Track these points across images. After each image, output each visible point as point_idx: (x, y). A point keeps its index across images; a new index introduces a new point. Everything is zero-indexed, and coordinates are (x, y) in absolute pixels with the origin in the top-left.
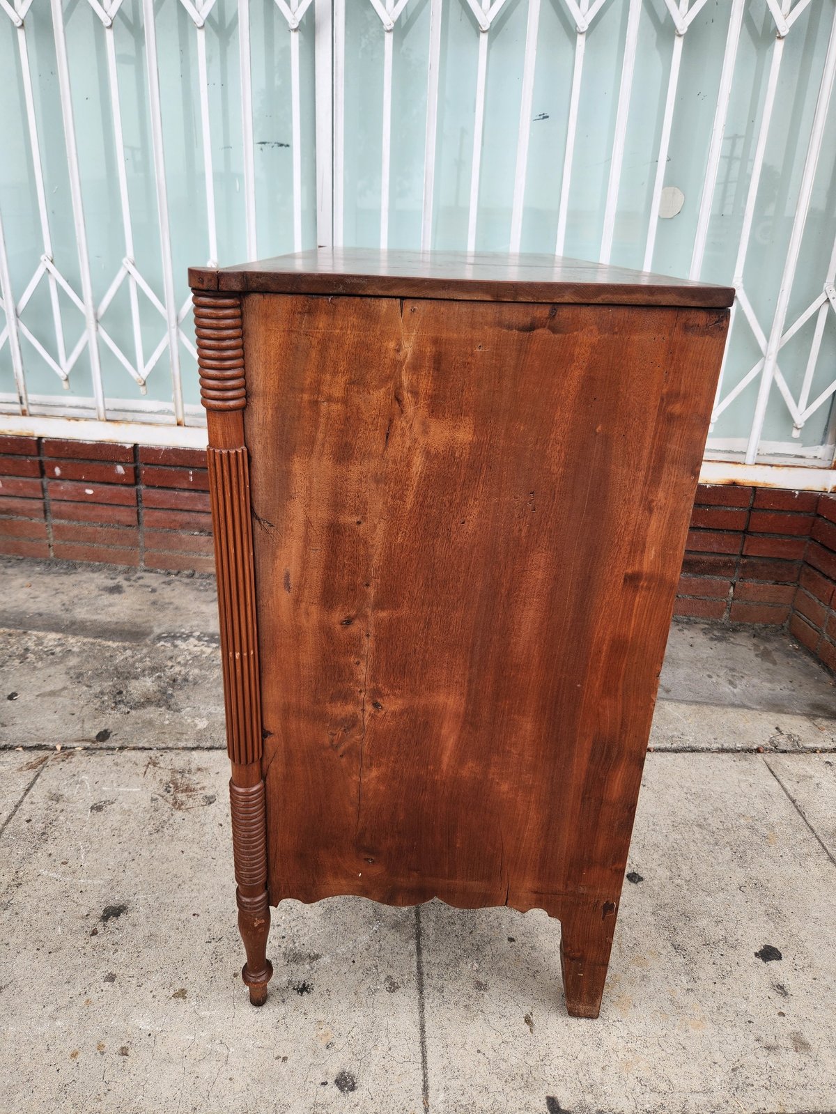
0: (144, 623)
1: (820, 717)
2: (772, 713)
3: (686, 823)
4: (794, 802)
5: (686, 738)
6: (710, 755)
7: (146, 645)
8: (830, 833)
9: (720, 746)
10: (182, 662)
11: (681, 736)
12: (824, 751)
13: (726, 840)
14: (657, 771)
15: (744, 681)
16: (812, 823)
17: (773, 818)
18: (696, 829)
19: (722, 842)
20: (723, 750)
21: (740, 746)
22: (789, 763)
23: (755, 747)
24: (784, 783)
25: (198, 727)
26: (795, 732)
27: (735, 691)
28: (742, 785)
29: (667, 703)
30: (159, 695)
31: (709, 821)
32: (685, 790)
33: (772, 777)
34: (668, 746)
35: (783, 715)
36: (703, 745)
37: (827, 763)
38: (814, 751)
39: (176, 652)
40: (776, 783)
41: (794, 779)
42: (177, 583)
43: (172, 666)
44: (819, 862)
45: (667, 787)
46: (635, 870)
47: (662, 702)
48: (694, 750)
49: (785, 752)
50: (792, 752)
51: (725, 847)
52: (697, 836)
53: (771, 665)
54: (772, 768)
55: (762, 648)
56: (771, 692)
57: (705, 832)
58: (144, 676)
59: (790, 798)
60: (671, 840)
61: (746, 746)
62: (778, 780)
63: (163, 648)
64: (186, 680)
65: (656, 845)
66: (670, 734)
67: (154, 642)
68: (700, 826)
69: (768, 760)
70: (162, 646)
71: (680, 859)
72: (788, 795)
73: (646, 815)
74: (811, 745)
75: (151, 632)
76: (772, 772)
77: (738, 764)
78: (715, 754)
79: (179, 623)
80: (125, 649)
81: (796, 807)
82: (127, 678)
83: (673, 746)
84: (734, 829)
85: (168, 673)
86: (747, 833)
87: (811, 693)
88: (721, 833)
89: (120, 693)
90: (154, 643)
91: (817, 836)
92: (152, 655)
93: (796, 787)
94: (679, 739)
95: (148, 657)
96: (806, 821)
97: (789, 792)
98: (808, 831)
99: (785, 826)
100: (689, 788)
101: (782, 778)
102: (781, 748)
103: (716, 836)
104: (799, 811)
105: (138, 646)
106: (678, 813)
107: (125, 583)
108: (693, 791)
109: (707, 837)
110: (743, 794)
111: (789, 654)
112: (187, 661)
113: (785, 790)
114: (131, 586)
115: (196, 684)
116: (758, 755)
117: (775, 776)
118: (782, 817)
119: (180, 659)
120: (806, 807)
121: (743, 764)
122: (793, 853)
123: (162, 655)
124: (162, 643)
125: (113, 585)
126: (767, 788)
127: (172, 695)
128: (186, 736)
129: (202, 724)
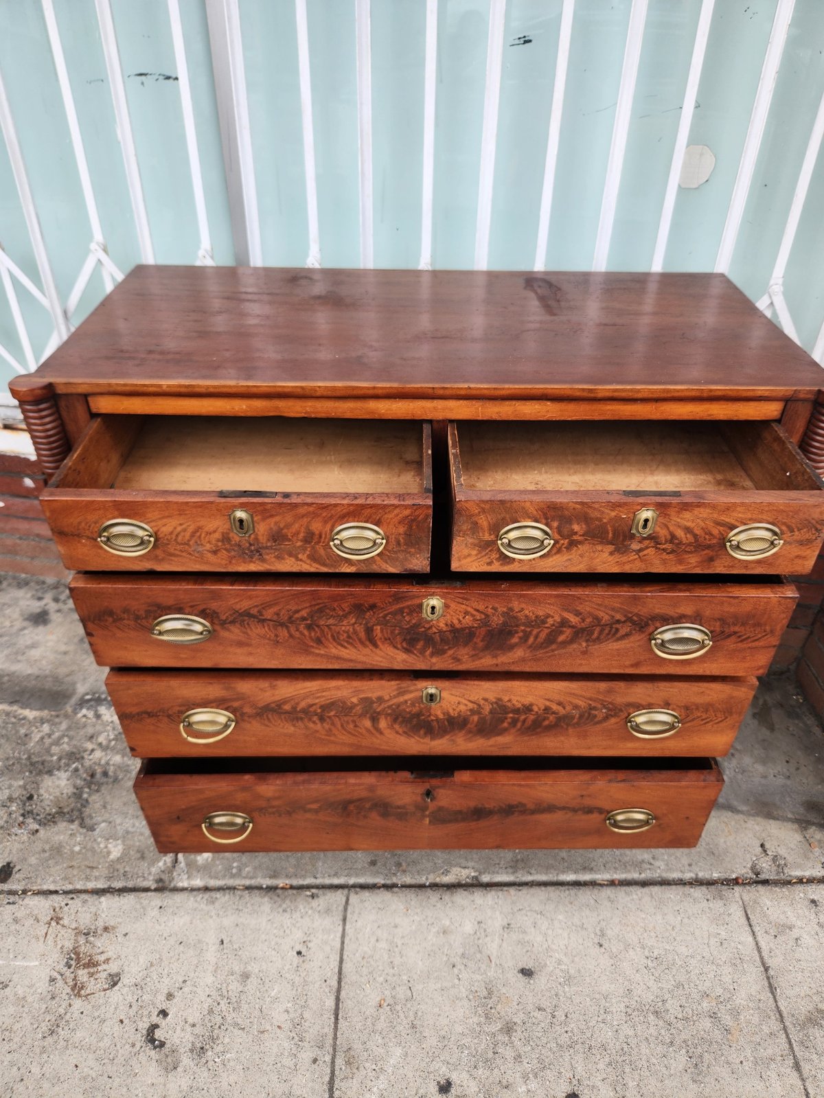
0: (67, 676)
1: (813, 824)
2: (759, 819)
3: (641, 1008)
4: (766, 969)
5: (657, 864)
6: (680, 889)
7: (66, 716)
8: (801, 1023)
9: (694, 876)
10: (104, 743)
11: (652, 861)
12: (811, 881)
13: (683, 1036)
15: (734, 762)
16: (782, 1004)
17: (740, 999)
18: (651, 1018)
19: (678, 1041)
20: (698, 882)
21: (717, 875)
22: (768, 903)
23: (734, 876)
24: (759, 938)
25: (112, 857)
26: (782, 851)
28: (713, 941)
30: (73, 802)
31: (668, 1006)
32: (647, 953)
33: (748, 928)
34: (636, 875)
35: (771, 822)
36: (675, 875)
37: (813, 901)
38: (800, 881)
39: (99, 728)
40: (751, 939)
41: (771, 931)
43: (93, 750)
44: (782, 1070)
45: (627, 946)
46: (576, 1088)
48: (664, 883)
49: (765, 882)
50: (776, 883)
51: (681, 1048)
52: (652, 1030)
53: (768, 733)
54: (749, 912)
55: (761, 702)
56: (763, 781)
57: (661, 1023)
58: (58, 769)
59: (763, 964)
60: (622, 1038)
61: (723, 876)
62: (753, 934)
63: (84, 719)
64: (105, 774)
65: (604, 1047)
66: (640, 857)
67: (75, 709)
68: (657, 1013)
69: (746, 898)
70: (85, 716)
71: (627, 1070)
72: (762, 958)
73: (597, 996)
74: (798, 873)
75: (74, 692)
76: (748, 919)
77: (711, 905)
78: (687, 889)
80: (42, 721)
81: (768, 978)
82: (40, 773)
83: (643, 876)
84: (694, 1017)
85: (87, 763)
86: (707, 1023)
87: (806, 784)
88: (679, 1025)
89: (30, 798)
90: (75, 712)
91: (785, 1029)
92: (71, 733)
93: (772, 945)
94: (649, 866)
95: (67, 736)
96: (776, 1002)
97: (763, 954)
98: (776, 1020)
99: (752, 1012)
100: (651, 949)
101: (759, 928)
102: (762, 877)
103: (673, 1031)
104: (770, 985)
105: (57, 716)
106: (635, 993)
107: (52, 606)
108: (656, 954)
109: (663, 1032)
110: (712, 958)
111: (792, 713)
112: (110, 741)
113: (759, 949)
114: (59, 611)
115: (116, 780)
116: (737, 888)
117: (750, 925)
118: (750, 998)
119: (102, 739)
120: (779, 979)
121: (717, 905)
122: (755, 1057)
123: (82, 732)
124: (84, 711)
125: (38, 610)
126: (739, 946)
127: (87, 801)
128: (96, 872)
129: (116, 850)
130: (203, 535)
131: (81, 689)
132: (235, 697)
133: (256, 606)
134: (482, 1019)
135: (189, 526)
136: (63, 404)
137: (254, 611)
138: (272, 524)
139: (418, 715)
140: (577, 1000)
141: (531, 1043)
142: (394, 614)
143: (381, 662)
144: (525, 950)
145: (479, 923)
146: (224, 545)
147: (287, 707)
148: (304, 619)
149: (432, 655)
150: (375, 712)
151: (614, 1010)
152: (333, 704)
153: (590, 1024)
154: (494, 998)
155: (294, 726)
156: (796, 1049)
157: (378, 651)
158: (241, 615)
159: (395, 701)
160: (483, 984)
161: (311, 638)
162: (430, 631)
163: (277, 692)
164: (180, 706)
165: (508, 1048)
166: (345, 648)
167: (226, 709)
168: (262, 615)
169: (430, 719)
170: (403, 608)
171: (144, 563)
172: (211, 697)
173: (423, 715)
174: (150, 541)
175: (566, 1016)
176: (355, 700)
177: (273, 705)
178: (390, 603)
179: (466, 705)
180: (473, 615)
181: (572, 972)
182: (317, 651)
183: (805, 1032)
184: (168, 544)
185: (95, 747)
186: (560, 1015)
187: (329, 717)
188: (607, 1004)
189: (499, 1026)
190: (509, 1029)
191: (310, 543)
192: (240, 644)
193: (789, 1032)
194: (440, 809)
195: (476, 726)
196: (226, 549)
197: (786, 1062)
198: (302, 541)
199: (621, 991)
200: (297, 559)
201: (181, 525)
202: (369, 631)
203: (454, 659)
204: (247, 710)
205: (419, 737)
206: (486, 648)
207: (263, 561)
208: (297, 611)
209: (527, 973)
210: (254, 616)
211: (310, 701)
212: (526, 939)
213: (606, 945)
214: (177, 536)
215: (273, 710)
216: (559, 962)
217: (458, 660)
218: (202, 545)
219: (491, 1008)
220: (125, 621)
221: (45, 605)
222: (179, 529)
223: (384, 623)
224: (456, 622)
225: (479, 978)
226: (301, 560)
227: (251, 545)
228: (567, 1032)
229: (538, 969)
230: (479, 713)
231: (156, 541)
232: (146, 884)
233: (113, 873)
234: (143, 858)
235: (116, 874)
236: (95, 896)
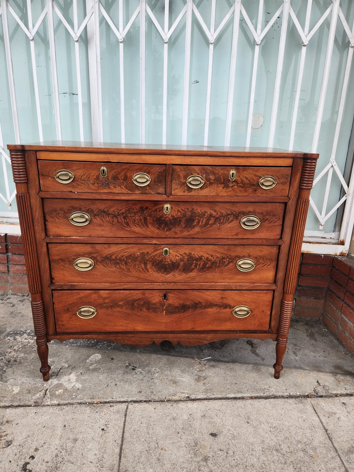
0: (3, 325)
1: (339, 374)
2: (314, 372)
3: (269, 448)
4: (326, 431)
5: (272, 389)
6: (283, 400)
8: (346, 452)
9: (289, 394)
11: (269, 389)
12: (342, 395)
13: (291, 460)
14: (255, 412)
15: (301, 352)
16: (336, 445)
17: (316, 443)
18: (275, 452)
19: (288, 462)
20: (290, 397)
21: (299, 394)
22: (323, 404)
23: (307, 394)
24: (321, 418)
25: (14, 392)
26: (327, 384)
27: (297, 358)
28: (300, 420)
29: (263, 367)
31: (282, 447)
32: (270, 425)
33: (315, 414)
34: (262, 395)
35: (320, 373)
36: (280, 394)
37: (343, 403)
38: (336, 396)
39: (15, 343)
40: (317, 418)
41: (326, 415)
42: (27, 301)
45: (261, 423)
47: (260, 367)
48: (275, 397)
49: (321, 397)
50: (326, 397)
51: (290, 465)
52: (275, 458)
53: (314, 342)
54: (315, 408)
55: (310, 331)
56: (315, 359)
57: (279, 454)
59: (325, 428)
60: (261, 461)
61: (302, 394)
62: (318, 416)
64: (15, 361)
65: (253, 466)
66: (263, 387)
67: (5, 337)
68: (277, 450)
69: (313, 402)
70: (9, 339)
72: (323, 426)
73: (248, 444)
74: (335, 392)
75: (5, 331)
76: (315, 411)
77: (298, 406)
78: (286, 399)
79: (21, 325)
81: (328, 434)
83: (265, 394)
84: (295, 451)
85: (7, 357)
86: (301, 454)
87: (334, 359)
88: (288, 455)
91: (339, 455)
93: (327, 421)
94: (268, 391)
96: (333, 444)
97: (324, 424)
98: (334, 451)
99: (322, 448)
100: (272, 424)
101: (320, 414)
102: (320, 394)
103: (285, 458)
104: (329, 437)
106: (266, 442)
108: (274, 425)
109: (281, 458)
110: (300, 427)
111: (323, 335)
112: (19, 348)
113: (322, 423)
115: (20, 363)
116: (308, 399)
117: (317, 413)
118: (320, 442)
120: (333, 434)
121: (301, 406)
122: (326, 468)
123: (6, 345)
126: (313, 422)
127: (5, 371)
128: (5, 399)
129: (16, 390)
130: (90, 177)
132: (94, 252)
133: (107, 208)
134: (193, 456)
135: (86, 173)
137: (106, 210)
138: (114, 172)
139: (161, 261)
140: (238, 446)
141: (217, 465)
142: (154, 211)
143: (149, 234)
144: (212, 426)
145: (190, 415)
146: (97, 181)
147: (113, 257)
148: (123, 213)
149: (167, 230)
150: (146, 260)
151: (257, 450)
152: (130, 255)
153: (245, 456)
154: (198, 446)
155: (116, 267)
156: (345, 464)
157: (148, 229)
158: (101, 212)
159: (153, 254)
160: (193, 441)
161: (125, 222)
162: (166, 219)
163: (110, 249)
164: (74, 256)
165: (206, 467)
166: (137, 227)
168: (109, 212)
169: (165, 263)
170: (157, 209)
171: (69, 188)
173: (163, 262)
174: (72, 177)
175: (234, 453)
176: (138, 253)
177: (109, 256)
178: (152, 206)
179: (179, 257)
180: (181, 212)
181: (235, 434)
182: (127, 229)
183: (348, 456)
184: (78, 180)
185: (12, 351)
186: (231, 453)
187: (129, 262)
188: (253, 447)
189: (201, 458)
190: (206, 459)
191: (126, 181)
192: (100, 225)
193: (341, 456)
195: (182, 267)
196: (97, 183)
197: (341, 469)
198: (123, 180)
199: (259, 441)
200: (121, 188)
201: (83, 172)
202: (145, 219)
203: (174, 232)
204: (99, 258)
205: (162, 273)
206: (185, 227)
207: (109, 188)
208: (121, 210)
209: (214, 435)
210: (105, 212)
211: (122, 254)
212: (213, 421)
213: (250, 423)
214: (81, 177)
215: (108, 259)
216: (229, 430)
217: (176, 233)
218: (89, 181)
219: (197, 451)
222: (82, 174)
223: (150, 215)
224: (175, 215)
225: (191, 438)
226: (122, 188)
227: (106, 181)
228: (234, 460)
229: (219, 433)
230: (183, 260)
231: (74, 178)
232: (29, 403)
233: (14, 399)
234: (29, 393)
235: (15, 399)
236: (4, 409)
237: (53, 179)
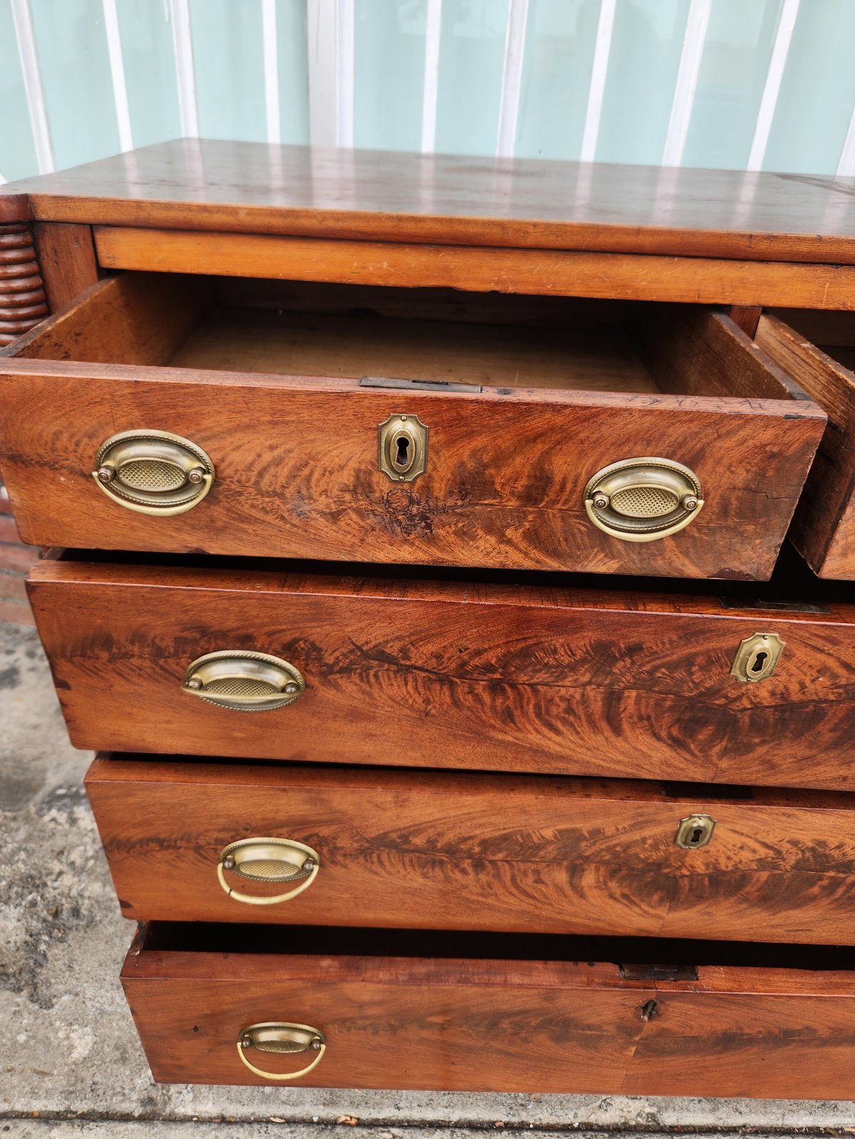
0: (34, 760)
7: (27, 819)
10: (79, 862)
25: (75, 1055)
30: (22, 959)
39: (73, 838)
43: (60, 873)
63: (52, 825)
64: (76, 912)
67: (41, 809)
70: (54, 820)
75: (42, 784)
85: (50, 894)
90: (40, 814)
92: (31, 846)
95: (25, 850)
105: (14, 819)
107: (24, 663)
112: (87, 859)
114: (33, 669)
115: (91, 923)
119: (75, 856)
123: (46, 845)
124: (54, 813)
125: (6, 667)
127: (45, 955)
128: (48, 1084)
129: (82, 1044)
130: (316, 476)
131: (53, 780)
132: (324, 817)
133: (399, 638)
135: (290, 451)
136: (47, 245)
137: (393, 649)
138: (467, 453)
139: (659, 865)
142: (673, 666)
143: (619, 762)
146: (358, 500)
147: (419, 841)
148: (488, 668)
149: (724, 753)
150: (581, 857)
152: (505, 838)
155: (425, 876)
157: (619, 742)
158: (366, 655)
159: (625, 838)
161: (493, 708)
162: (736, 706)
163: (406, 812)
164: (220, 831)
166: (558, 732)
167: (305, 840)
168: (407, 657)
169: (678, 873)
170: (697, 654)
171: (185, 536)
172: (282, 816)
173: (669, 866)
174: (204, 481)
176: (548, 833)
177: (394, 836)
178: (671, 642)
179: (754, 851)
180: (834, 676)
182: (500, 736)
184: (240, 494)
185: (64, 868)
187: (492, 862)
191: (536, 502)
192: (354, 715)
194: (663, 1032)
195: (759, 889)
196: (359, 512)
198: (519, 498)
200: (503, 539)
201: (272, 448)
202: (613, 699)
203: (763, 762)
204: (345, 842)
205: (650, 905)
206: (836, 745)
207: (432, 540)
208: (479, 653)
210: (389, 659)
211: (464, 831)
214: (261, 475)
215: (392, 845)
217: (773, 766)
218: (310, 498)
220: (135, 661)
221: (16, 661)
222: (267, 457)
223: (646, 684)
224: (794, 687)
226: (509, 542)
227: (412, 501)
230: (775, 866)
231: (216, 483)
232: (126, 1107)
233: (74, 1085)
234: (123, 1060)
235: (79, 1086)
236: (44, 1127)
237: (82, 480)
